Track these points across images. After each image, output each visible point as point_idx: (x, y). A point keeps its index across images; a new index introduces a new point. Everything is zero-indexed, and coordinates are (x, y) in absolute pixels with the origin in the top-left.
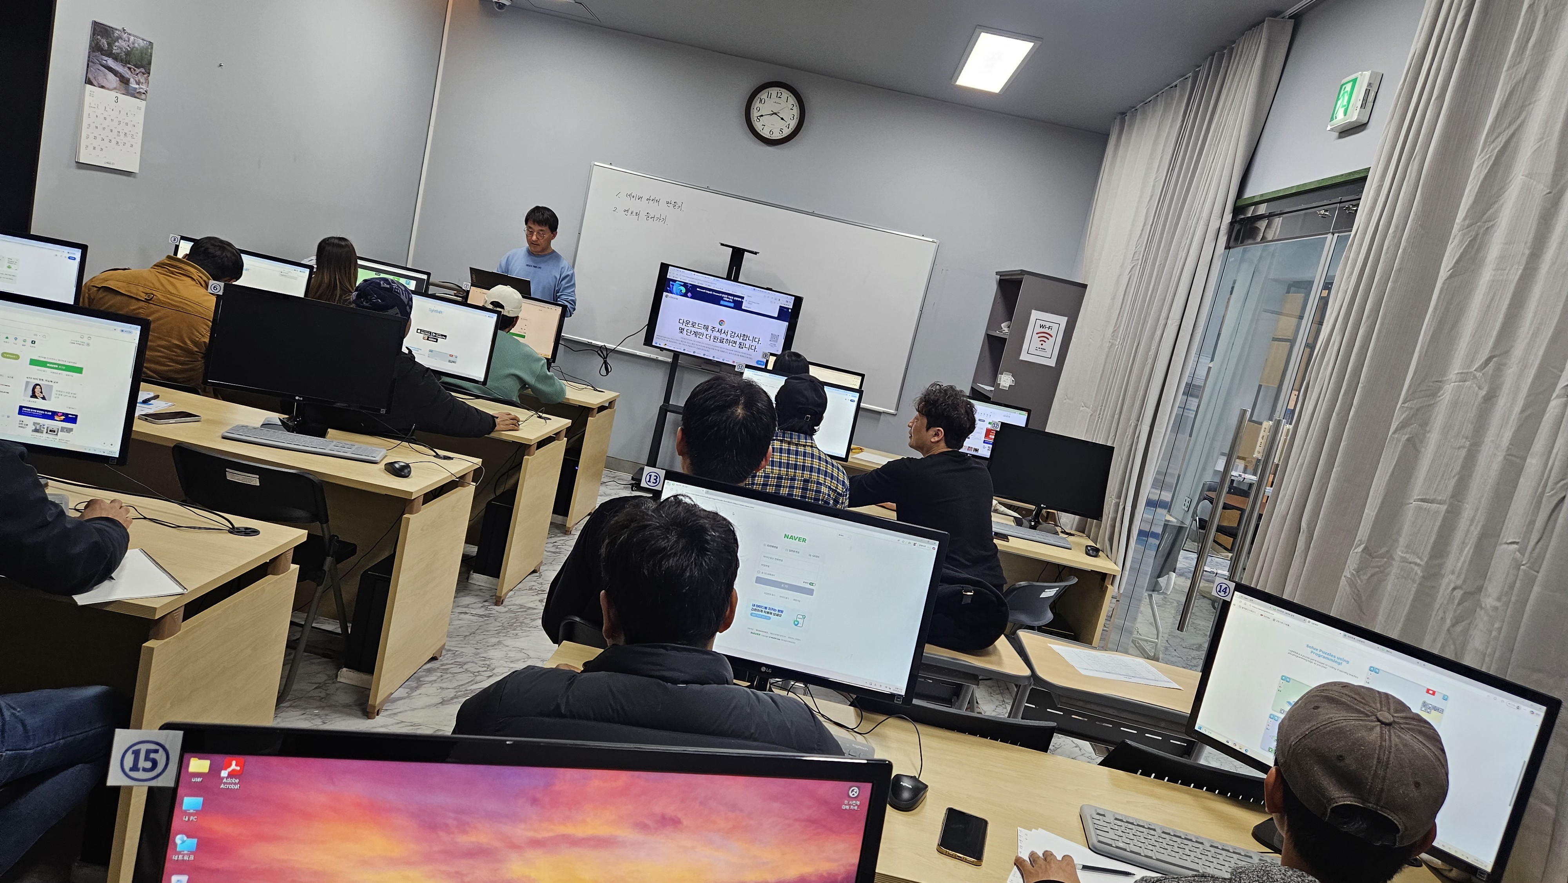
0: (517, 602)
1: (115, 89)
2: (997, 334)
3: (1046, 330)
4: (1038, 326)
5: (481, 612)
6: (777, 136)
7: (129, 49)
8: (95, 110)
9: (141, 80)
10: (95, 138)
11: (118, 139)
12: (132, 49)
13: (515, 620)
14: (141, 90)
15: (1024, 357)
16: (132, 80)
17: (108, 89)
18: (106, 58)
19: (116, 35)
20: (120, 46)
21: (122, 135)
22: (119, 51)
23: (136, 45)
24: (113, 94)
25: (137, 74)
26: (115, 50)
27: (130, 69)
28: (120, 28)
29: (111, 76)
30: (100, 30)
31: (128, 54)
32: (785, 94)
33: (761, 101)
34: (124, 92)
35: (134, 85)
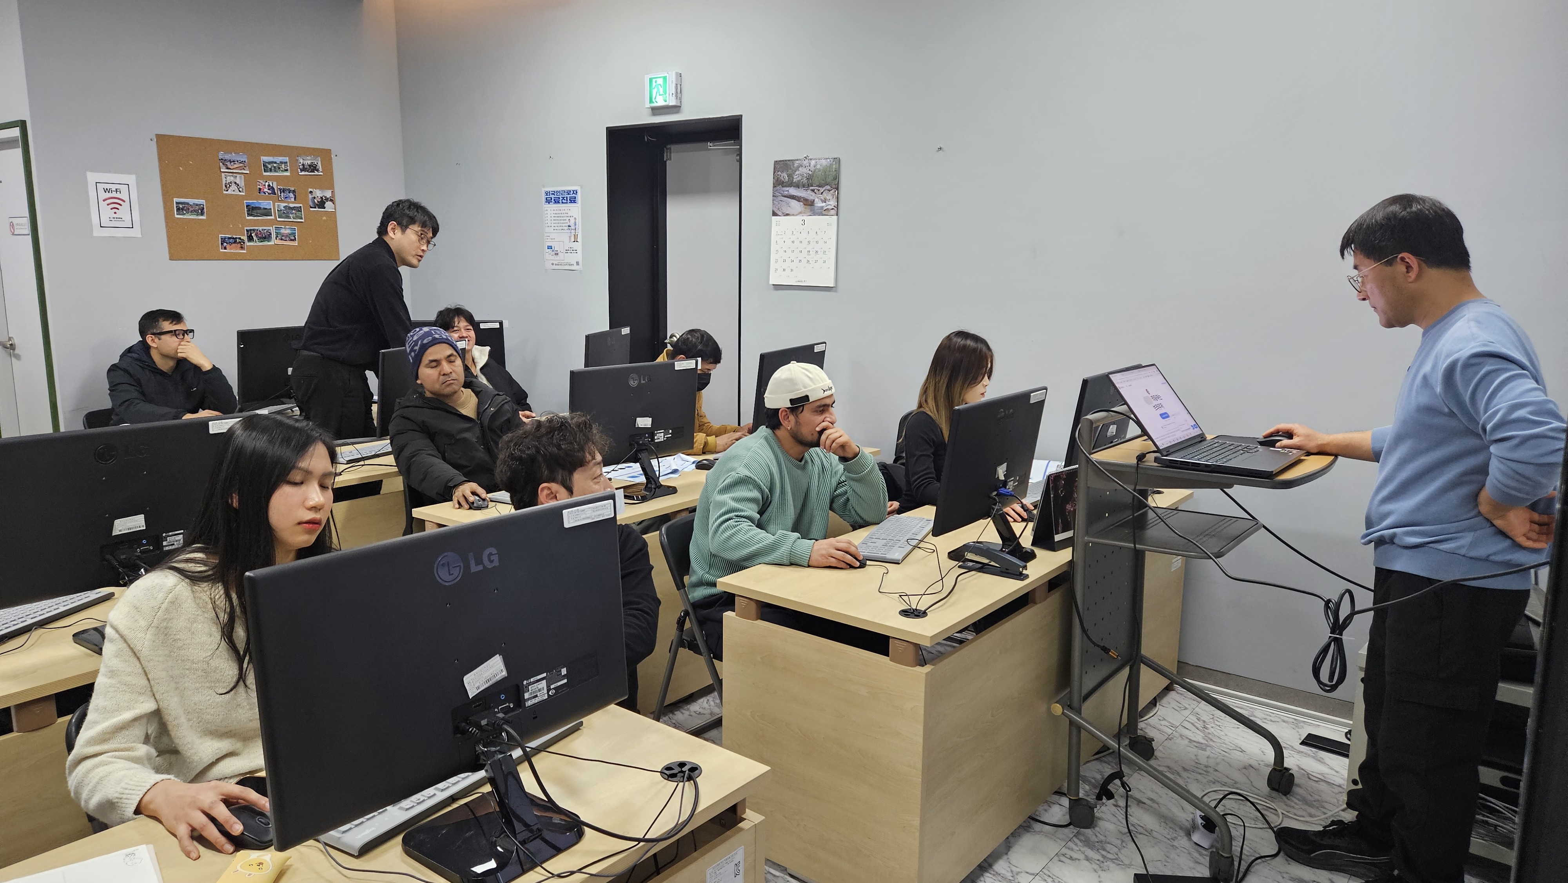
1: (801, 213)
7: (810, 173)
8: (781, 236)
9: (828, 198)
10: (784, 261)
11: (808, 258)
12: (815, 171)
14: (829, 207)
16: (816, 200)
17: (793, 215)
18: (787, 189)
19: (796, 165)
22: (800, 178)
23: (818, 167)
24: (800, 218)
25: (822, 193)
26: (796, 179)
27: (813, 191)
28: (802, 157)
29: (794, 203)
30: (781, 167)
31: (810, 178)
34: (810, 214)
35: (819, 204)
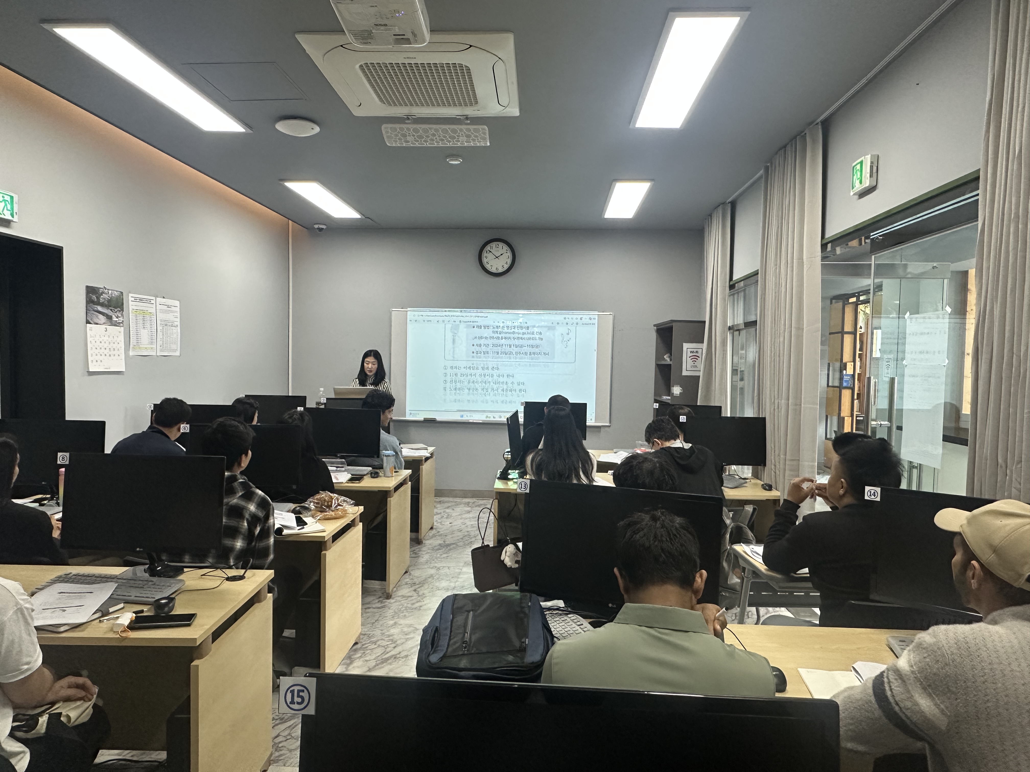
0: (400, 594)
1: (104, 323)
2: (663, 363)
3: (695, 354)
4: (689, 352)
5: (379, 605)
6: (501, 270)
7: (109, 298)
8: (93, 338)
9: (119, 315)
10: (97, 355)
11: (110, 353)
12: (111, 298)
13: (401, 606)
14: (120, 321)
15: (685, 373)
16: (113, 316)
17: (100, 324)
18: (96, 306)
19: (100, 292)
20: (104, 297)
21: (112, 349)
22: (103, 301)
23: (113, 295)
24: (104, 326)
25: (116, 312)
26: (102, 300)
27: (111, 310)
28: (102, 287)
29: (101, 316)
30: (91, 291)
31: (109, 301)
32: (501, 244)
33: (487, 252)
34: (110, 324)
35: (115, 319)
